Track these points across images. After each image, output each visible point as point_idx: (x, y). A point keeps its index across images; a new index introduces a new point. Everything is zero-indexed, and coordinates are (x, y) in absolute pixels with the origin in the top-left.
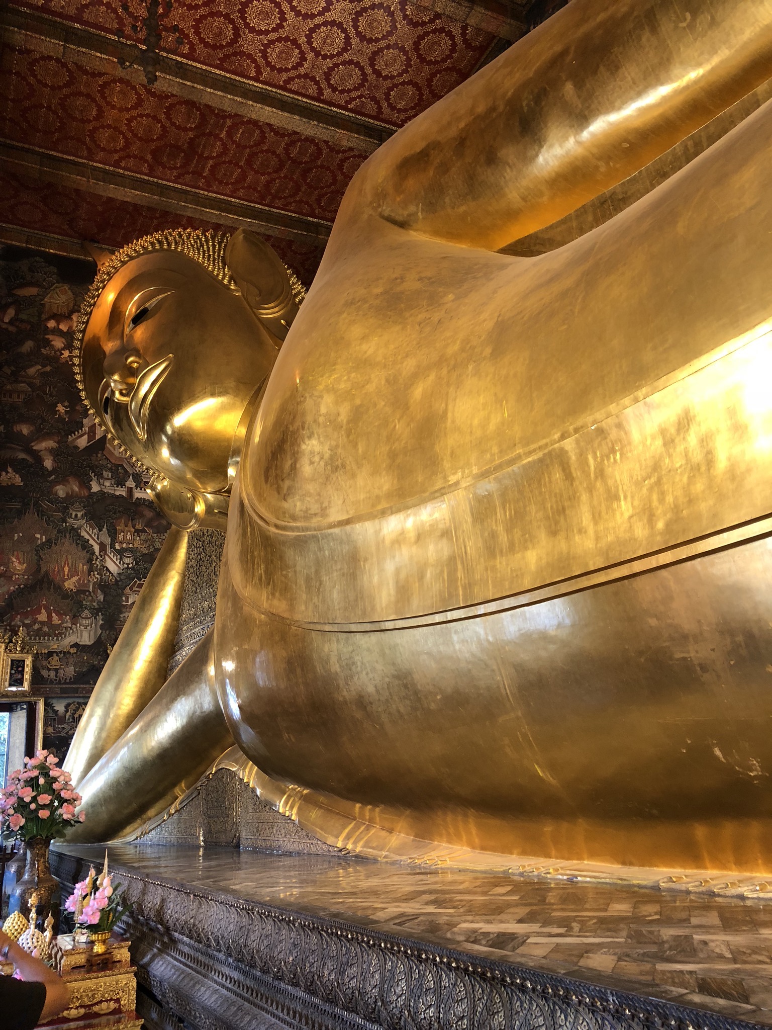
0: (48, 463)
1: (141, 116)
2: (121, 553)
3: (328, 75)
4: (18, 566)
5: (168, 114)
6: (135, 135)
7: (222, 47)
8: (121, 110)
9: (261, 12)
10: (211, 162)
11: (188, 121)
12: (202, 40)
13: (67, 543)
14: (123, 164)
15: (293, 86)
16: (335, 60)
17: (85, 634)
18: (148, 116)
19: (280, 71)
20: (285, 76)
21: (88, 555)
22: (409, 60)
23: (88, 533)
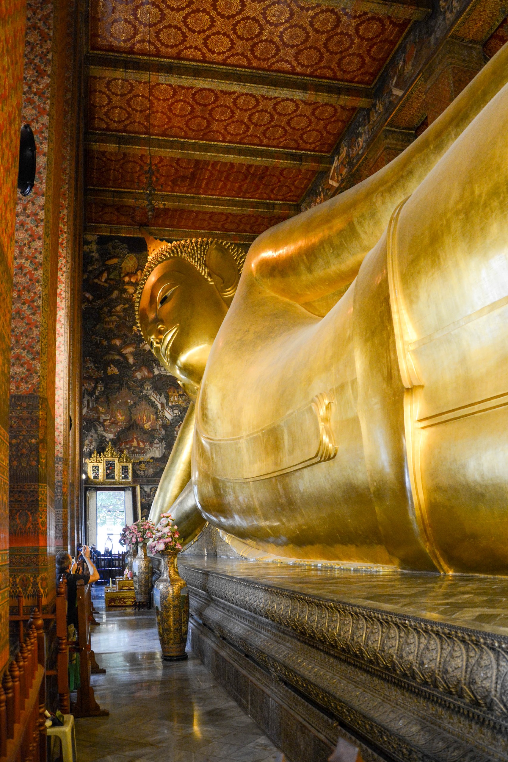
0: (131, 360)
2: (172, 408)
3: (264, 133)
4: (120, 417)
7: (202, 130)
9: (221, 112)
10: (205, 181)
11: (189, 164)
12: (190, 129)
13: (144, 404)
15: (246, 141)
16: (267, 126)
17: (158, 452)
19: (236, 135)
20: (239, 138)
21: (155, 410)
23: (154, 397)
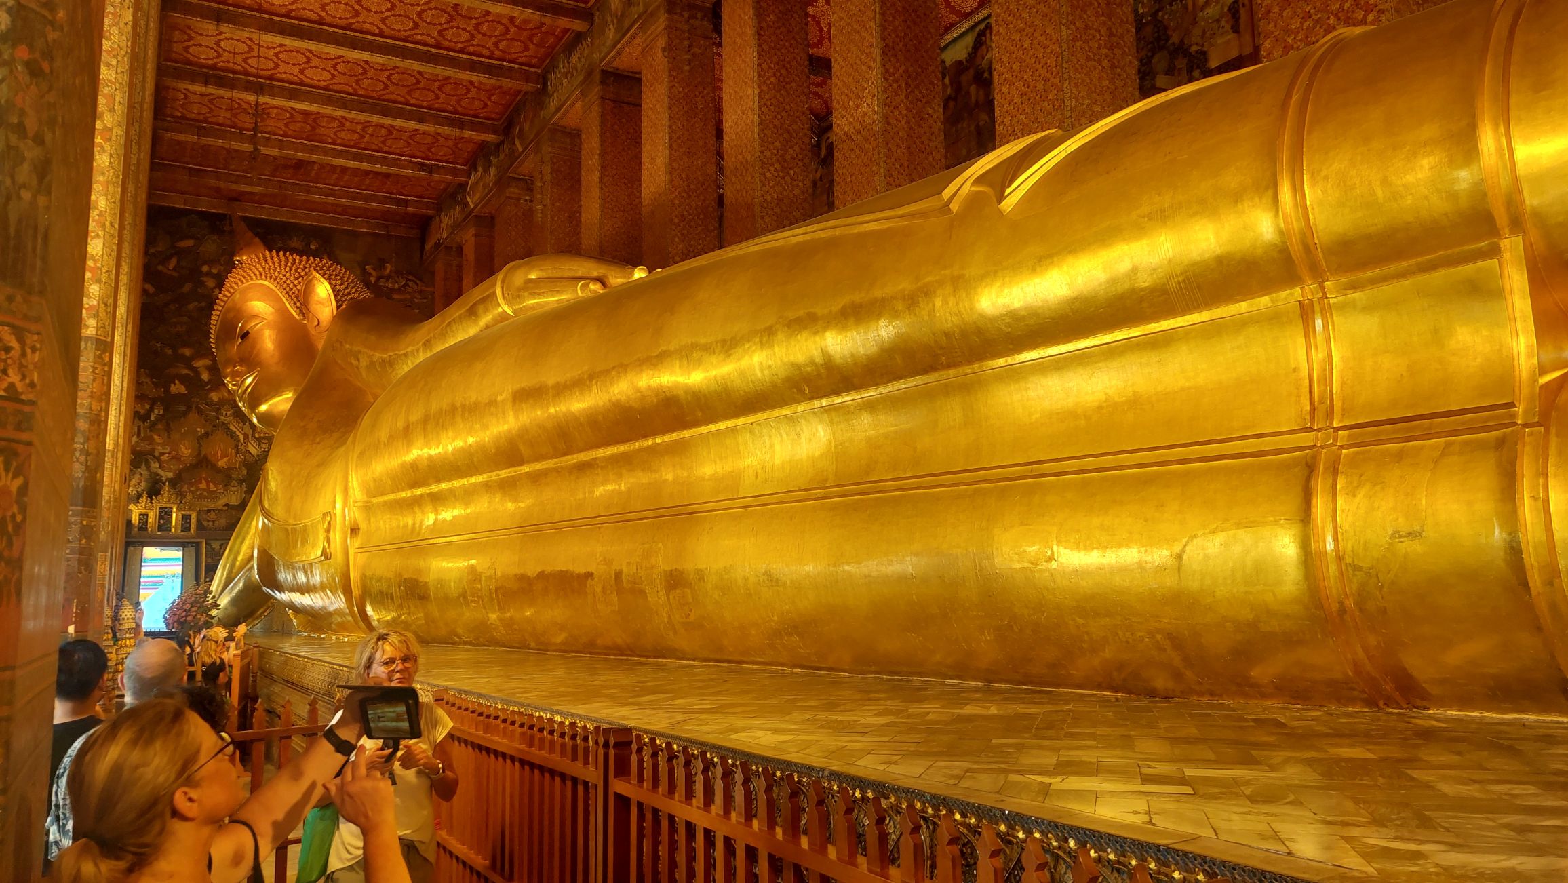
0: (205, 376)
2: (259, 440)
4: (186, 451)
13: (220, 434)
17: (234, 498)
21: (235, 442)
23: (235, 426)
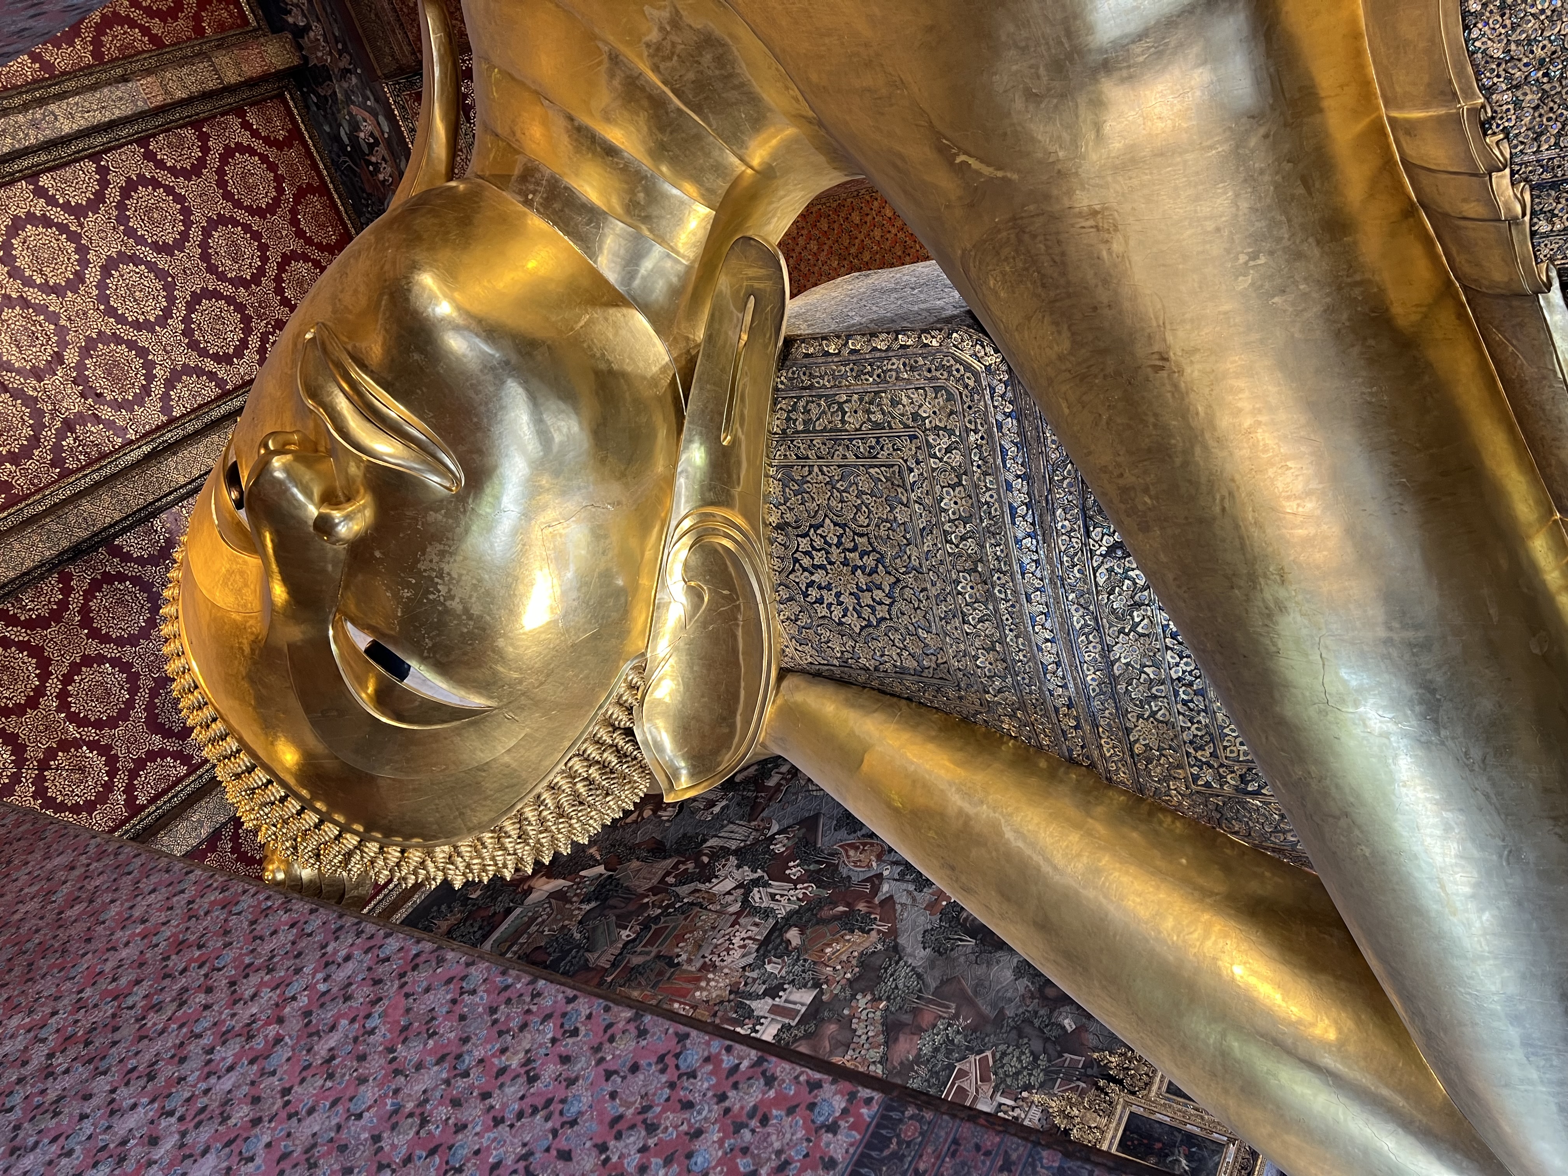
1: (67, 680)
5: (94, 634)
6: (98, 724)
8: (32, 703)
14: (142, 800)
18: (75, 669)
22: (247, 228)
